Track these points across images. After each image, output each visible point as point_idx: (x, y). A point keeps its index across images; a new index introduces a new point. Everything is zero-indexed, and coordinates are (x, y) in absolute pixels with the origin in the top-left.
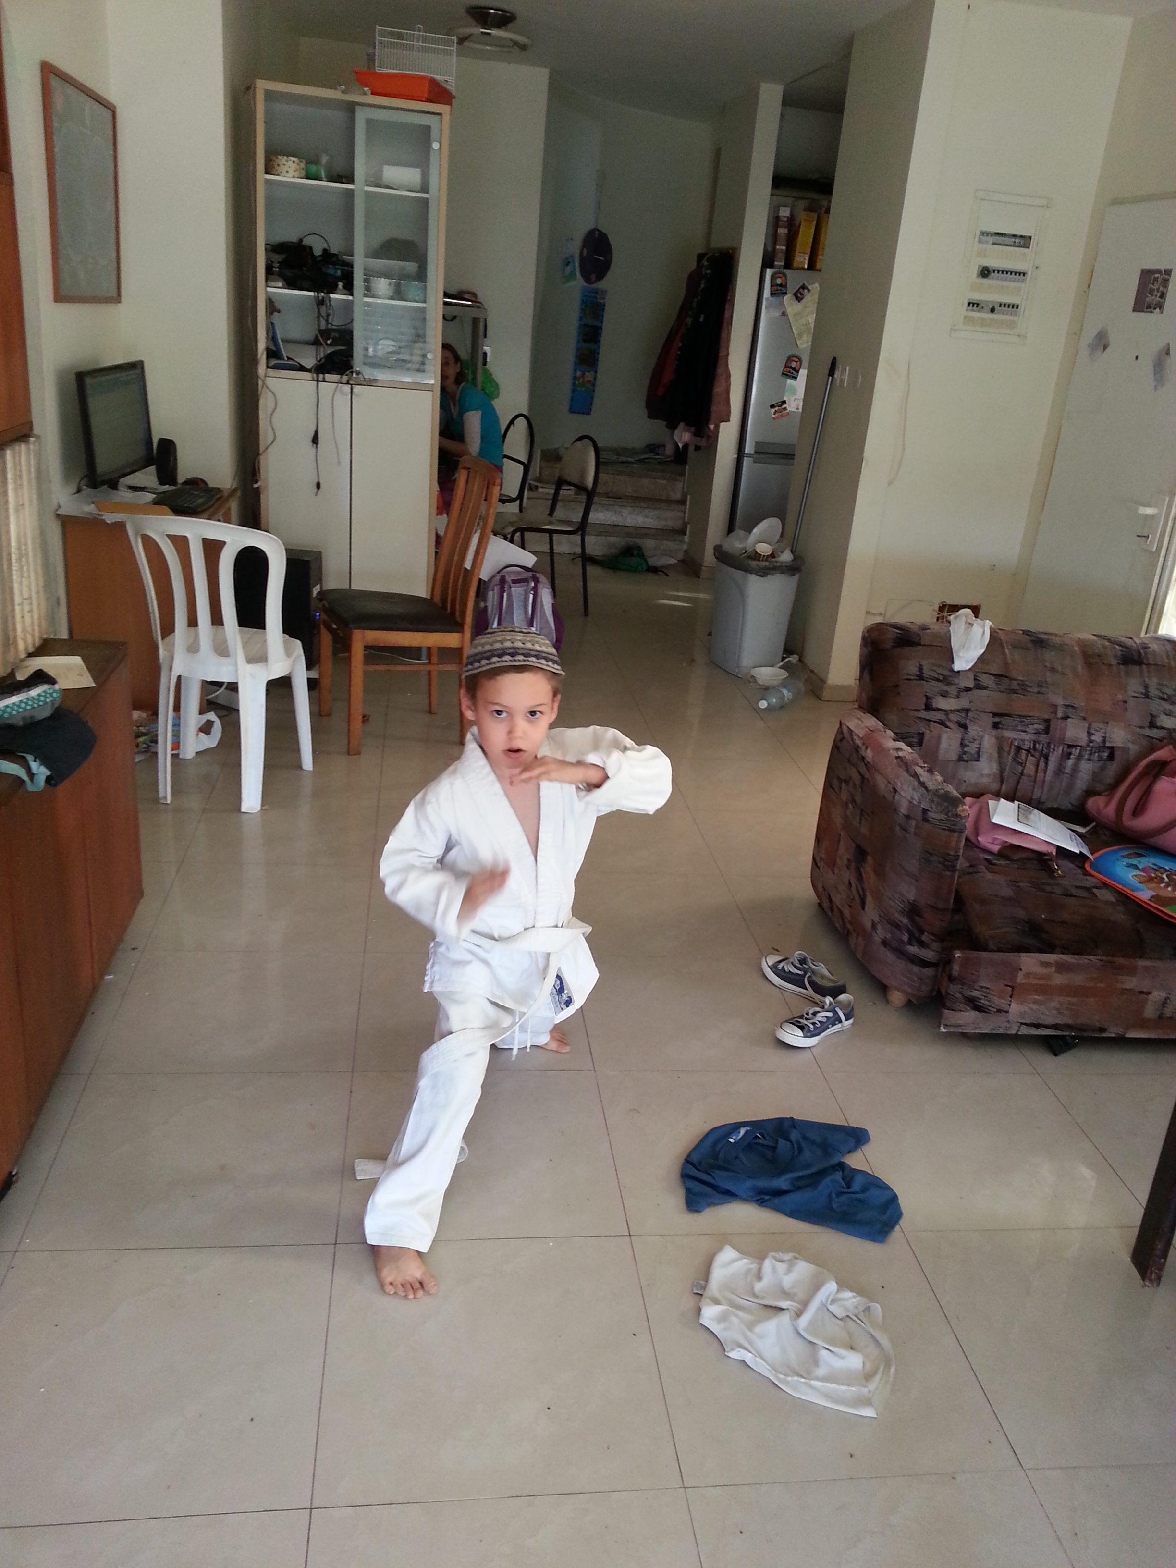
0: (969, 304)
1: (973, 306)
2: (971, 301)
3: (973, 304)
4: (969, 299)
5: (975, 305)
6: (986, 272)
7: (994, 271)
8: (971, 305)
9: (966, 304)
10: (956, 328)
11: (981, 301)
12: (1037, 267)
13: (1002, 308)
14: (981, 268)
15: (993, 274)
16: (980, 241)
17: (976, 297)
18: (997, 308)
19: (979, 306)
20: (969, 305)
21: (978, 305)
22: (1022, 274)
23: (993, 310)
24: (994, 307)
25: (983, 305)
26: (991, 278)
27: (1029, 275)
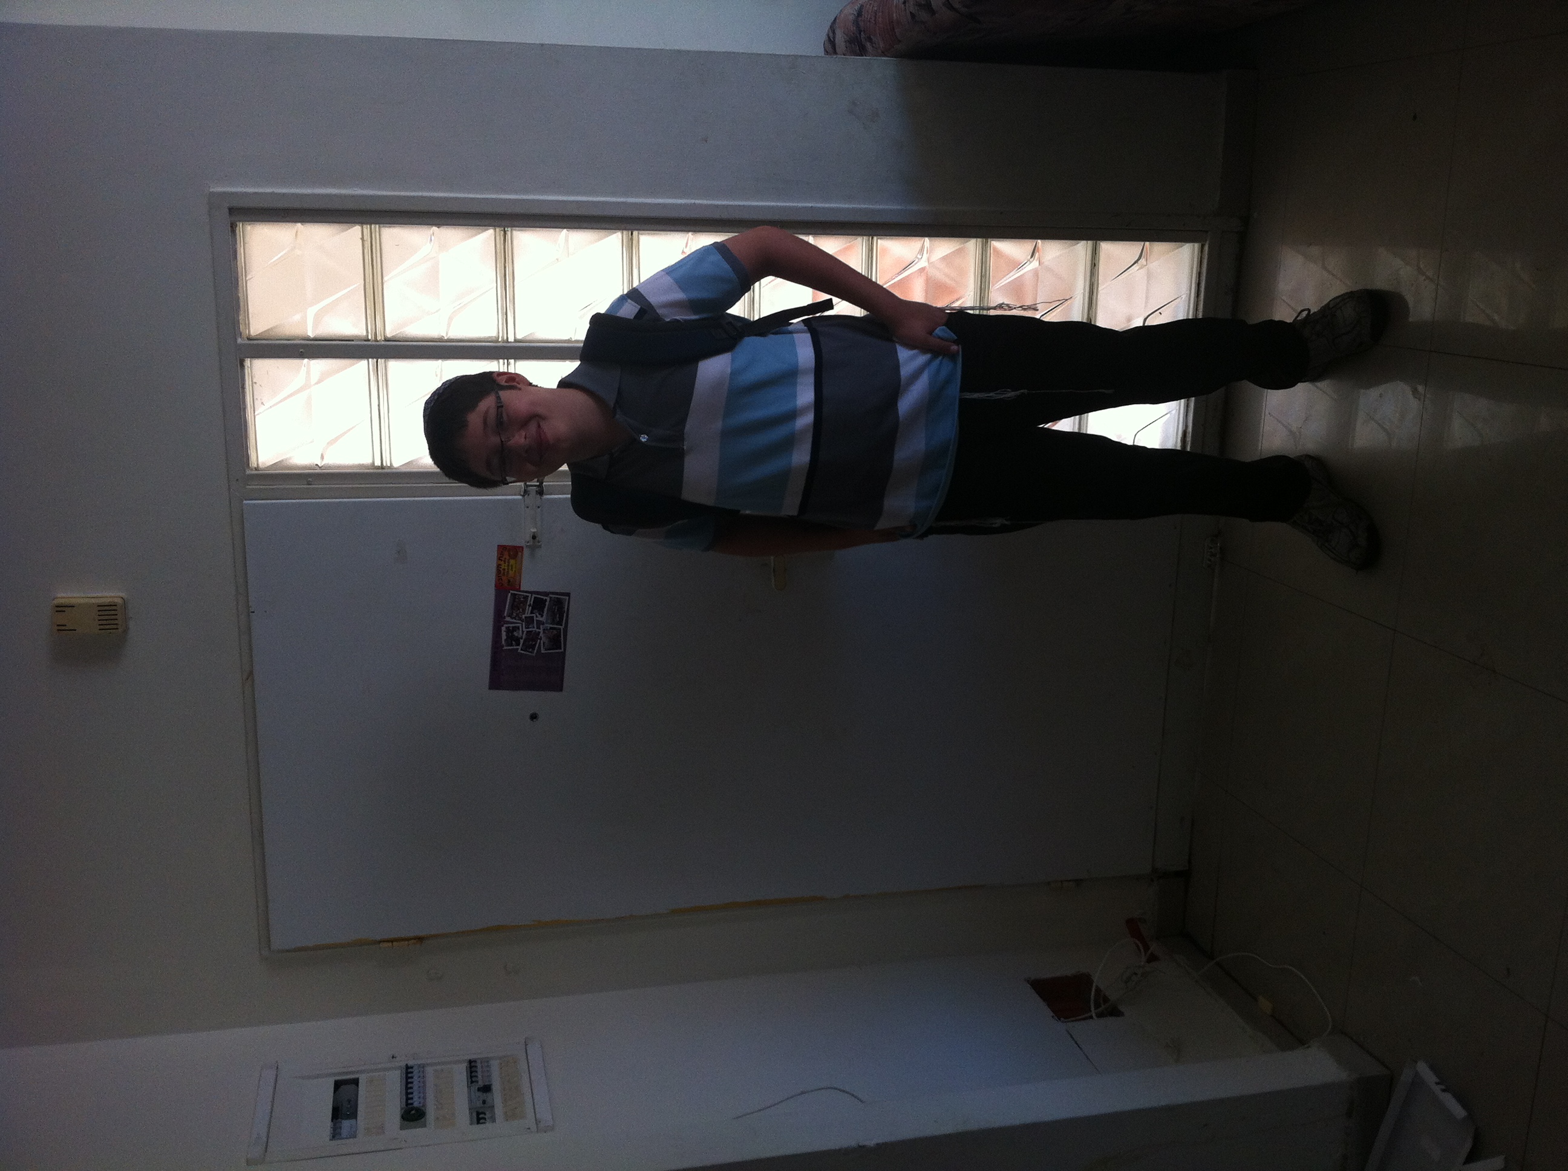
0: (478, 1123)
4: (471, 1124)
6: (413, 1112)
7: (407, 1104)
10: (534, 1127)
12: (393, 1057)
15: (416, 1104)
16: (353, 1135)
18: (481, 1084)
21: (478, 1114)
23: (487, 1089)
24: (479, 1090)
25: (479, 1104)
26: (424, 1106)
27: (410, 1063)
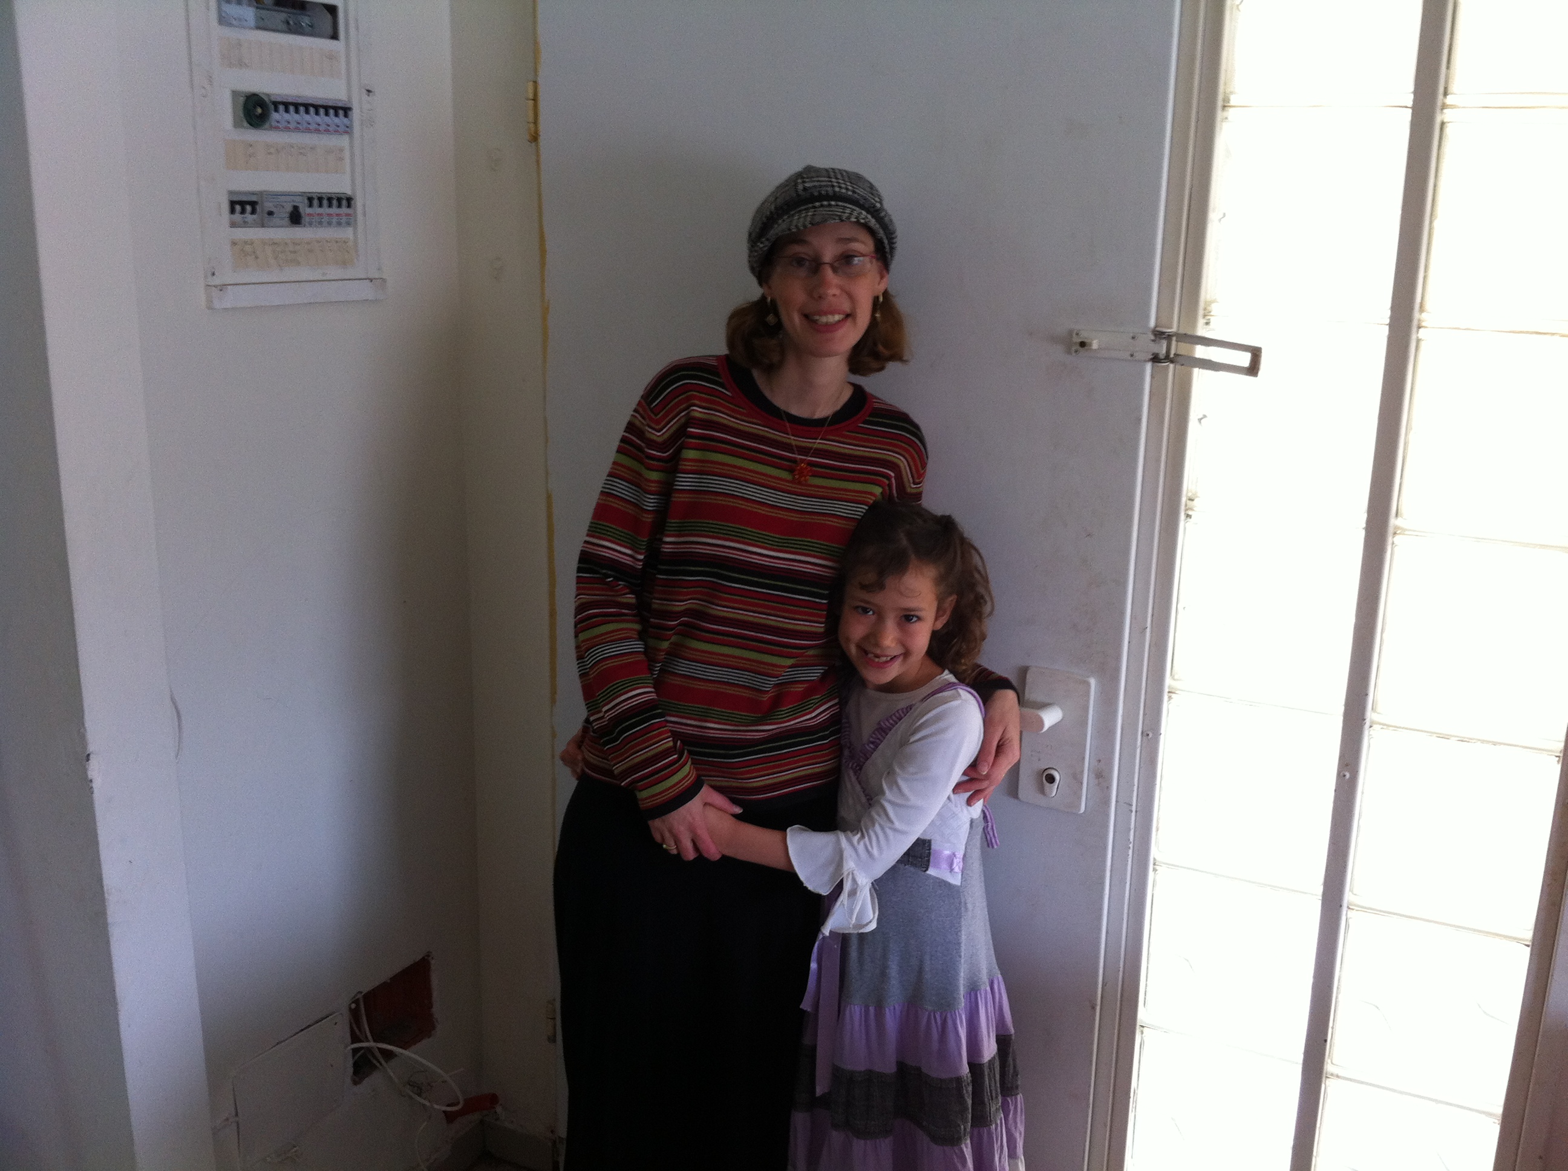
0: (233, 204)
1: (243, 212)
2: (235, 199)
3: (243, 204)
4: (231, 193)
5: (249, 208)
6: (259, 110)
7: (276, 104)
8: (238, 208)
9: (226, 207)
10: (217, 281)
11: (261, 194)
12: (369, 91)
13: (316, 210)
14: (242, 100)
15: (275, 116)
16: (223, 20)
17: (249, 182)
18: (305, 210)
19: (258, 208)
20: (232, 211)
21: (253, 204)
22: (341, 112)
23: (295, 218)
24: (296, 208)
25: (269, 206)
26: (272, 128)
27: (356, 114)
